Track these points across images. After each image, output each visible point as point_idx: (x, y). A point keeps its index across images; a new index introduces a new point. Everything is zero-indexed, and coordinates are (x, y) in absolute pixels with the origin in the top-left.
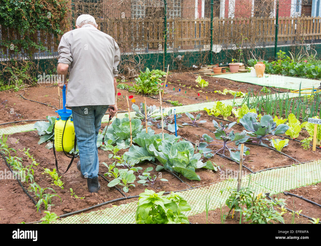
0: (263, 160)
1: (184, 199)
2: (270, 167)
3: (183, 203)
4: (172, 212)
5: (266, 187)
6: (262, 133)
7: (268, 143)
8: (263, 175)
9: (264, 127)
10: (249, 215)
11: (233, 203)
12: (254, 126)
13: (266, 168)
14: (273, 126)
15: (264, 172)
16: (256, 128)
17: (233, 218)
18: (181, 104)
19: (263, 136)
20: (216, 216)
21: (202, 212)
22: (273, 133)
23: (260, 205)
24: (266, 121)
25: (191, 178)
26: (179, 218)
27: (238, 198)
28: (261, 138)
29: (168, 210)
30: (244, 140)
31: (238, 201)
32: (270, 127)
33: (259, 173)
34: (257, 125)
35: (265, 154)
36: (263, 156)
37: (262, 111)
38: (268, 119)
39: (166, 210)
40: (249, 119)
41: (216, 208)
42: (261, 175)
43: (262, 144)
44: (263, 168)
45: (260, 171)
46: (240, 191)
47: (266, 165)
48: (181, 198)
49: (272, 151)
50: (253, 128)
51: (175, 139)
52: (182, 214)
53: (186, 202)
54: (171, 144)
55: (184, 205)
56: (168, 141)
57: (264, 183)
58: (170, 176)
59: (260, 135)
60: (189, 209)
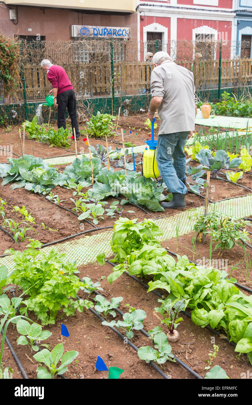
0: (221, 192)
1: (156, 225)
2: (228, 197)
3: (156, 229)
4: (146, 237)
5: (227, 214)
6: (217, 167)
7: (225, 176)
8: (223, 205)
9: (219, 161)
10: (218, 236)
11: (201, 227)
12: (209, 160)
13: (224, 198)
14: (227, 160)
15: (223, 202)
16: (211, 162)
17: (200, 241)
18: (133, 145)
19: (219, 170)
20: (184, 241)
21: (171, 238)
22: (228, 167)
23: (228, 226)
24: (221, 156)
25: (155, 210)
26: (153, 242)
27: (206, 222)
28: (216, 172)
29: (143, 235)
30: (201, 174)
31: (206, 225)
32: (225, 162)
33: (218, 203)
34: (212, 159)
35: (221, 186)
36: (220, 188)
37: (213, 148)
38: (222, 154)
39: (141, 235)
40: (204, 155)
41: (183, 234)
42: (220, 204)
43: (218, 177)
44: (221, 198)
45: (219, 201)
46: (207, 216)
47: (224, 196)
48: (153, 224)
49: (228, 183)
50: (208, 163)
51: (136, 175)
52: (154, 239)
53: (158, 227)
54: (134, 179)
55: (156, 231)
56: (131, 176)
57: (224, 212)
58: (135, 209)
59: (215, 169)
60: (162, 234)
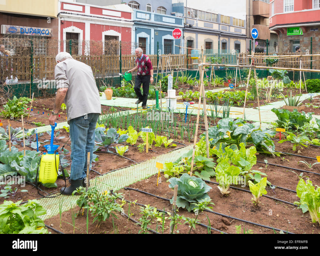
0: (110, 164)
1: (40, 205)
2: (114, 169)
3: (39, 209)
4: (28, 218)
5: (111, 185)
6: (108, 143)
7: (114, 150)
8: (109, 176)
9: (110, 137)
10: (94, 210)
11: (82, 202)
12: (102, 137)
13: (111, 170)
14: (116, 136)
15: (109, 173)
16: (104, 139)
17: (83, 215)
18: (43, 124)
19: (109, 145)
20: (69, 216)
21: (57, 214)
22: (117, 142)
23: (103, 200)
24: (112, 133)
25: (49, 186)
26: (35, 222)
27: (87, 197)
28: (108, 147)
29: (25, 217)
30: (95, 150)
31: (87, 200)
32: (115, 138)
33: (105, 175)
34: (104, 136)
35: (111, 159)
36: (109, 161)
37: (110, 125)
38: (113, 131)
39: (23, 217)
40: (98, 133)
41: (69, 209)
42: (107, 176)
43: (109, 151)
44: (108, 170)
45: (106, 173)
46: (88, 192)
47: (111, 168)
48: (37, 204)
49: (116, 156)
50: (101, 139)
51: (36, 154)
52: (38, 218)
53: (41, 207)
54: (32, 159)
55: (40, 210)
56: (29, 157)
57: (109, 183)
58: (30, 187)
59: (107, 144)
60: (45, 213)
